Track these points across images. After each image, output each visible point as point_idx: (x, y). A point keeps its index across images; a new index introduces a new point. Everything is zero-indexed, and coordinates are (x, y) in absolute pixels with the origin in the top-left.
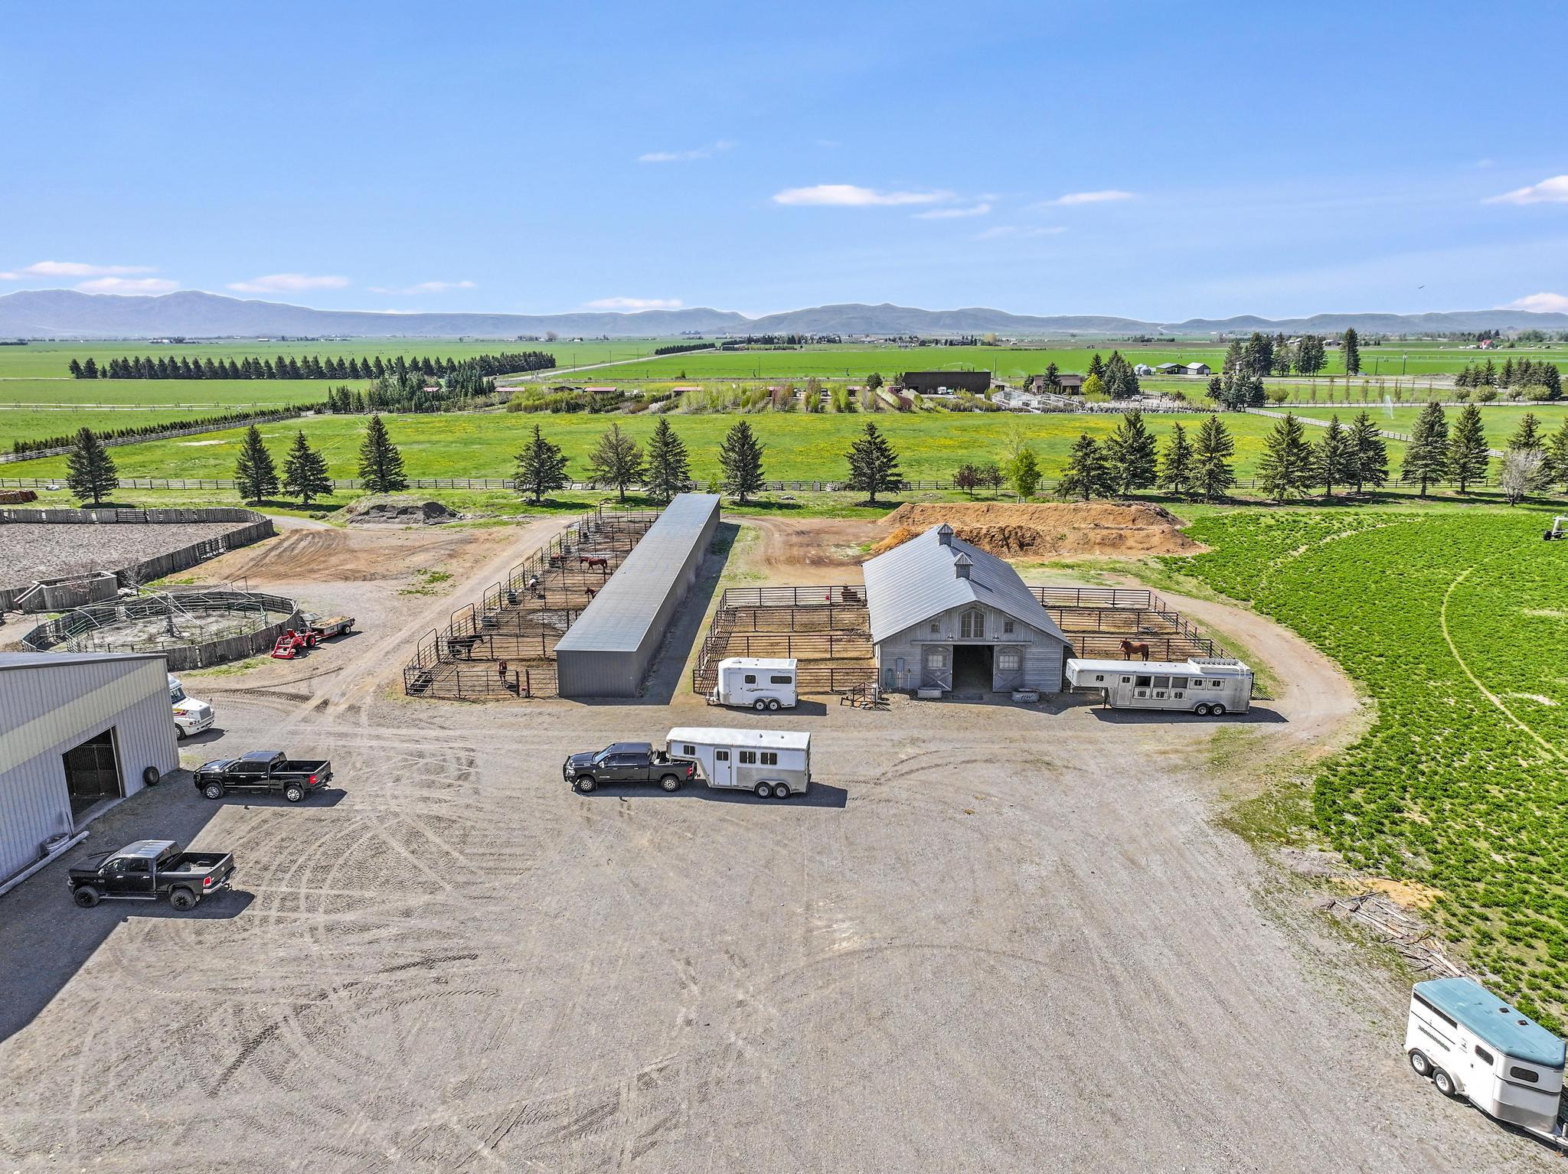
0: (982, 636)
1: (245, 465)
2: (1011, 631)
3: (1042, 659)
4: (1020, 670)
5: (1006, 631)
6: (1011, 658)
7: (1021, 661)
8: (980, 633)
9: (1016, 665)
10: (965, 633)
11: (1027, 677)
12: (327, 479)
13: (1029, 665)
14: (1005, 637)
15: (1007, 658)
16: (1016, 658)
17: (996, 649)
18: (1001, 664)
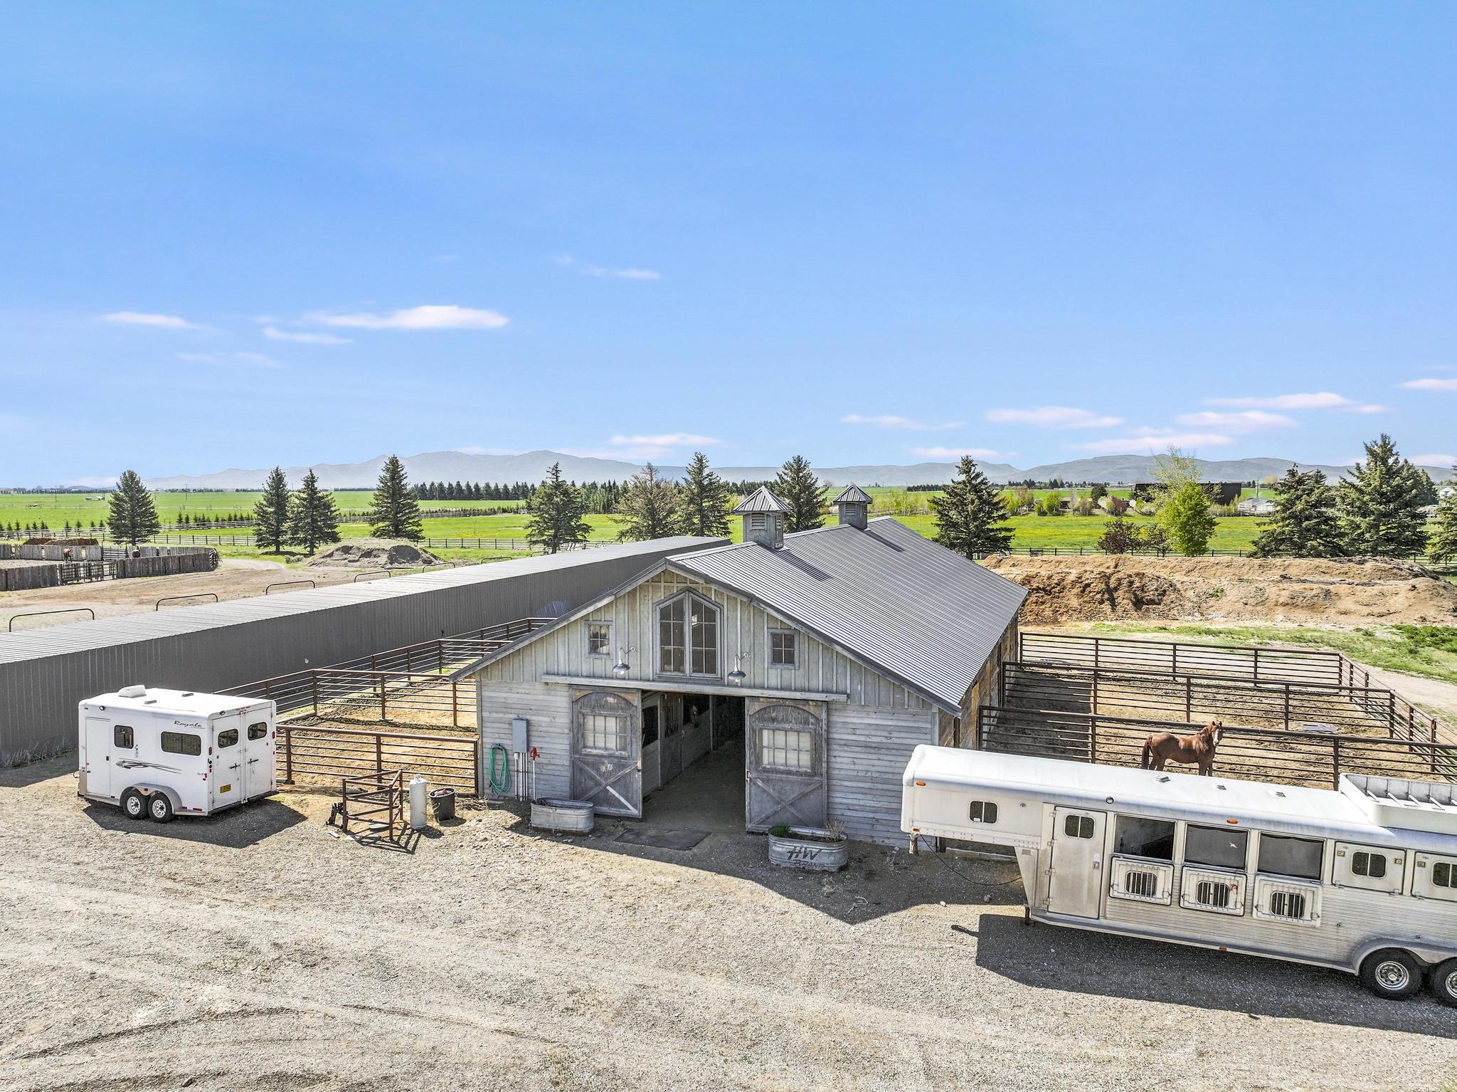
0: (713, 671)
1: (264, 512)
2: (790, 660)
3: (877, 748)
4: (820, 772)
5: (776, 659)
6: (792, 738)
7: (822, 745)
8: (706, 661)
9: (806, 759)
10: (671, 659)
11: (839, 798)
13: (843, 762)
14: (775, 676)
15: (780, 737)
16: (806, 741)
17: (751, 709)
18: (765, 751)
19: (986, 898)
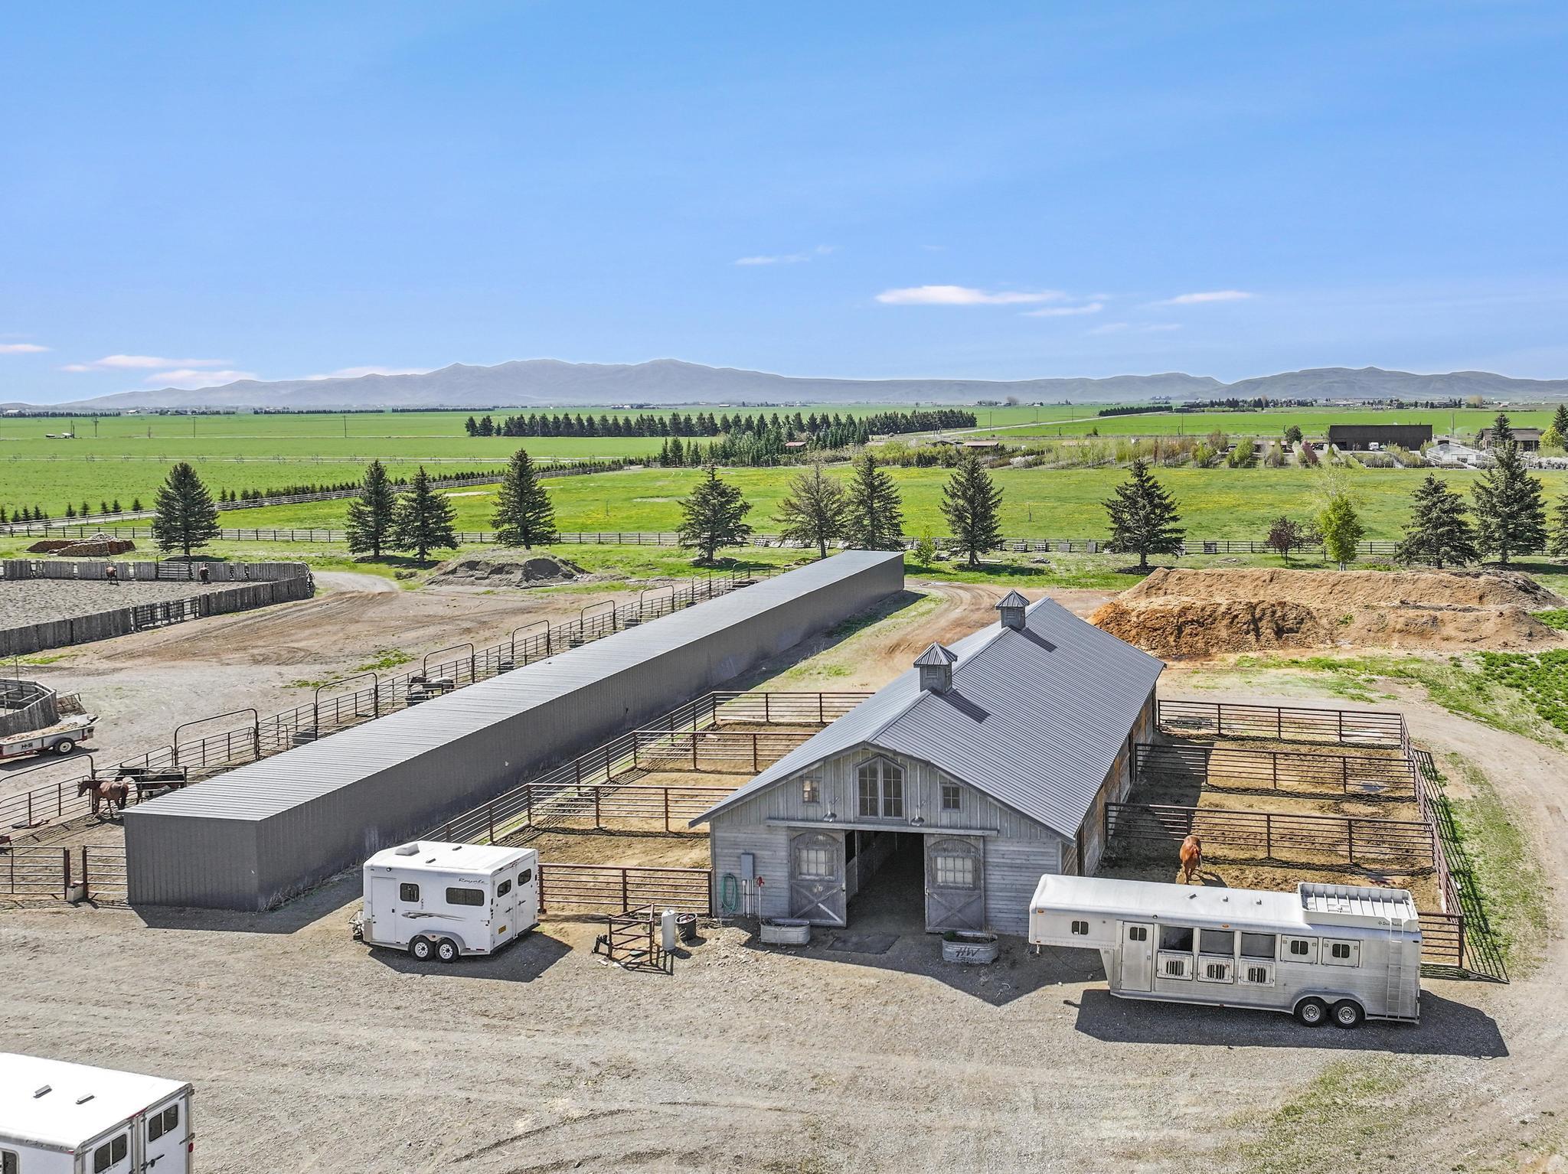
2: (956, 806)
3: (1020, 865)
4: (979, 886)
5: (946, 805)
6: (959, 863)
7: (979, 870)
9: (969, 878)
10: (867, 808)
11: (993, 905)
12: (450, 529)
13: (995, 878)
14: (945, 817)
15: (950, 862)
16: (968, 864)
17: (928, 842)
18: (939, 873)
19: (1089, 977)
